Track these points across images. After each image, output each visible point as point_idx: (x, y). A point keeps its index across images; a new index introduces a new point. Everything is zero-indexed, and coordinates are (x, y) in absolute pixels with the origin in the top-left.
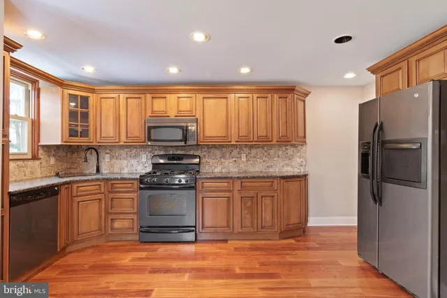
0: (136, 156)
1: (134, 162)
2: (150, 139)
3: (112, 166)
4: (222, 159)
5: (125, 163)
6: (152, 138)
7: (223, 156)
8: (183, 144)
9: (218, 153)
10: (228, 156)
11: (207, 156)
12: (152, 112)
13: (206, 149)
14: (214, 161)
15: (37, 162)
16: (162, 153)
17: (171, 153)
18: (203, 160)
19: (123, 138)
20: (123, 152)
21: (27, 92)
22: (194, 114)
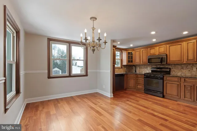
0: (146, 68)
1: (146, 69)
2: (149, 63)
3: (140, 71)
4: (182, 70)
5: (143, 70)
6: (150, 62)
7: (182, 68)
8: (160, 64)
9: (179, 67)
10: (185, 68)
11: (174, 68)
12: (150, 54)
13: (173, 65)
14: (177, 70)
15: (122, 69)
16: (155, 67)
17: (158, 67)
18: (172, 70)
19: (141, 62)
20: (143, 67)
21: (120, 53)
22: (165, 53)
